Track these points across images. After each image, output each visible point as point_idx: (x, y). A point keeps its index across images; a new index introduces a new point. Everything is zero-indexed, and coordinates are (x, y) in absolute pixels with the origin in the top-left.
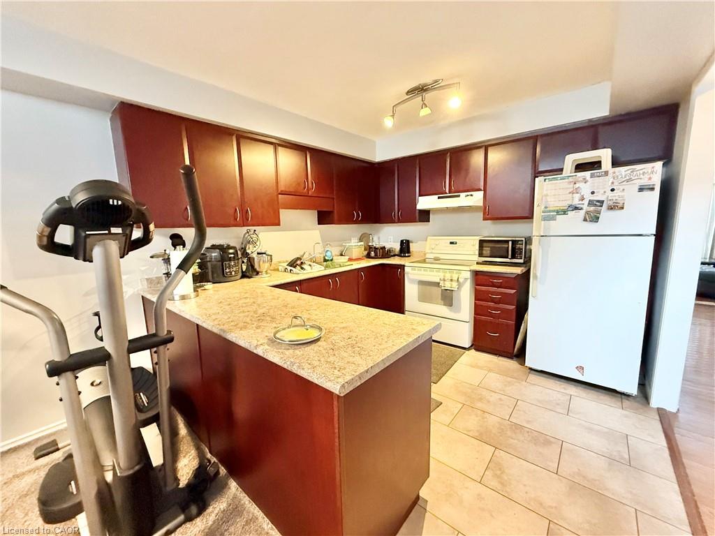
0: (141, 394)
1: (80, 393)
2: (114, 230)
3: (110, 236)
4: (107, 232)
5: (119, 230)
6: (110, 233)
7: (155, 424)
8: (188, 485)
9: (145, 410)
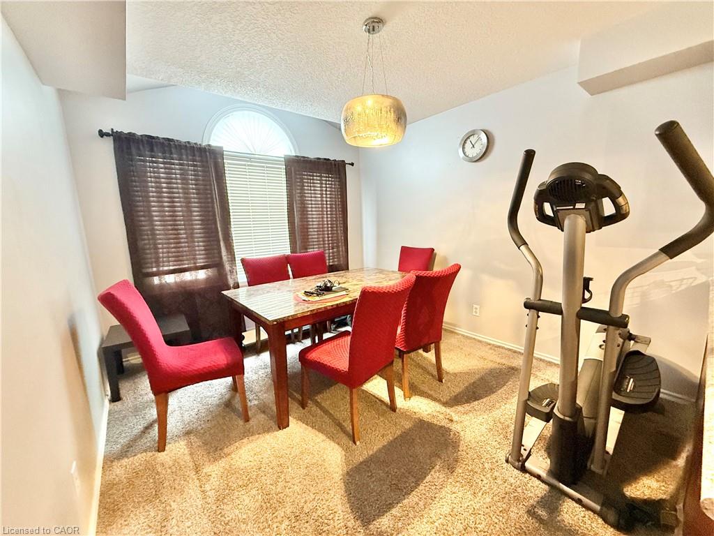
0: (632, 380)
1: (537, 328)
2: (578, 206)
3: (575, 211)
4: (572, 207)
5: (582, 206)
6: (574, 208)
7: (623, 412)
8: (633, 500)
9: (623, 393)
